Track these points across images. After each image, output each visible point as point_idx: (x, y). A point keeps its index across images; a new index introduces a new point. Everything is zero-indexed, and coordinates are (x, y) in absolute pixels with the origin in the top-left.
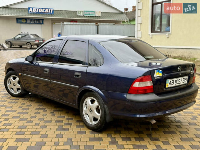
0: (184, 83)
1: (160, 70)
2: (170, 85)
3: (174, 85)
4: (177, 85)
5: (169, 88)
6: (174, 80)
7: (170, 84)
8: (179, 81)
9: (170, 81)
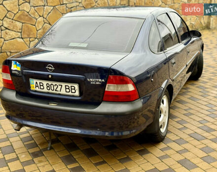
0: (70, 93)
1: (18, 63)
2: (37, 88)
3: (45, 90)
4: (50, 91)
5: (36, 91)
6: (45, 83)
7: (36, 86)
8: (55, 87)
9: (36, 83)
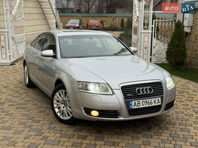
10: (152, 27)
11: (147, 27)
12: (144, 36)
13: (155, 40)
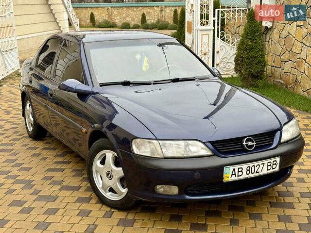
10: (214, 21)
11: (205, 20)
12: (202, 35)
13: (218, 41)
